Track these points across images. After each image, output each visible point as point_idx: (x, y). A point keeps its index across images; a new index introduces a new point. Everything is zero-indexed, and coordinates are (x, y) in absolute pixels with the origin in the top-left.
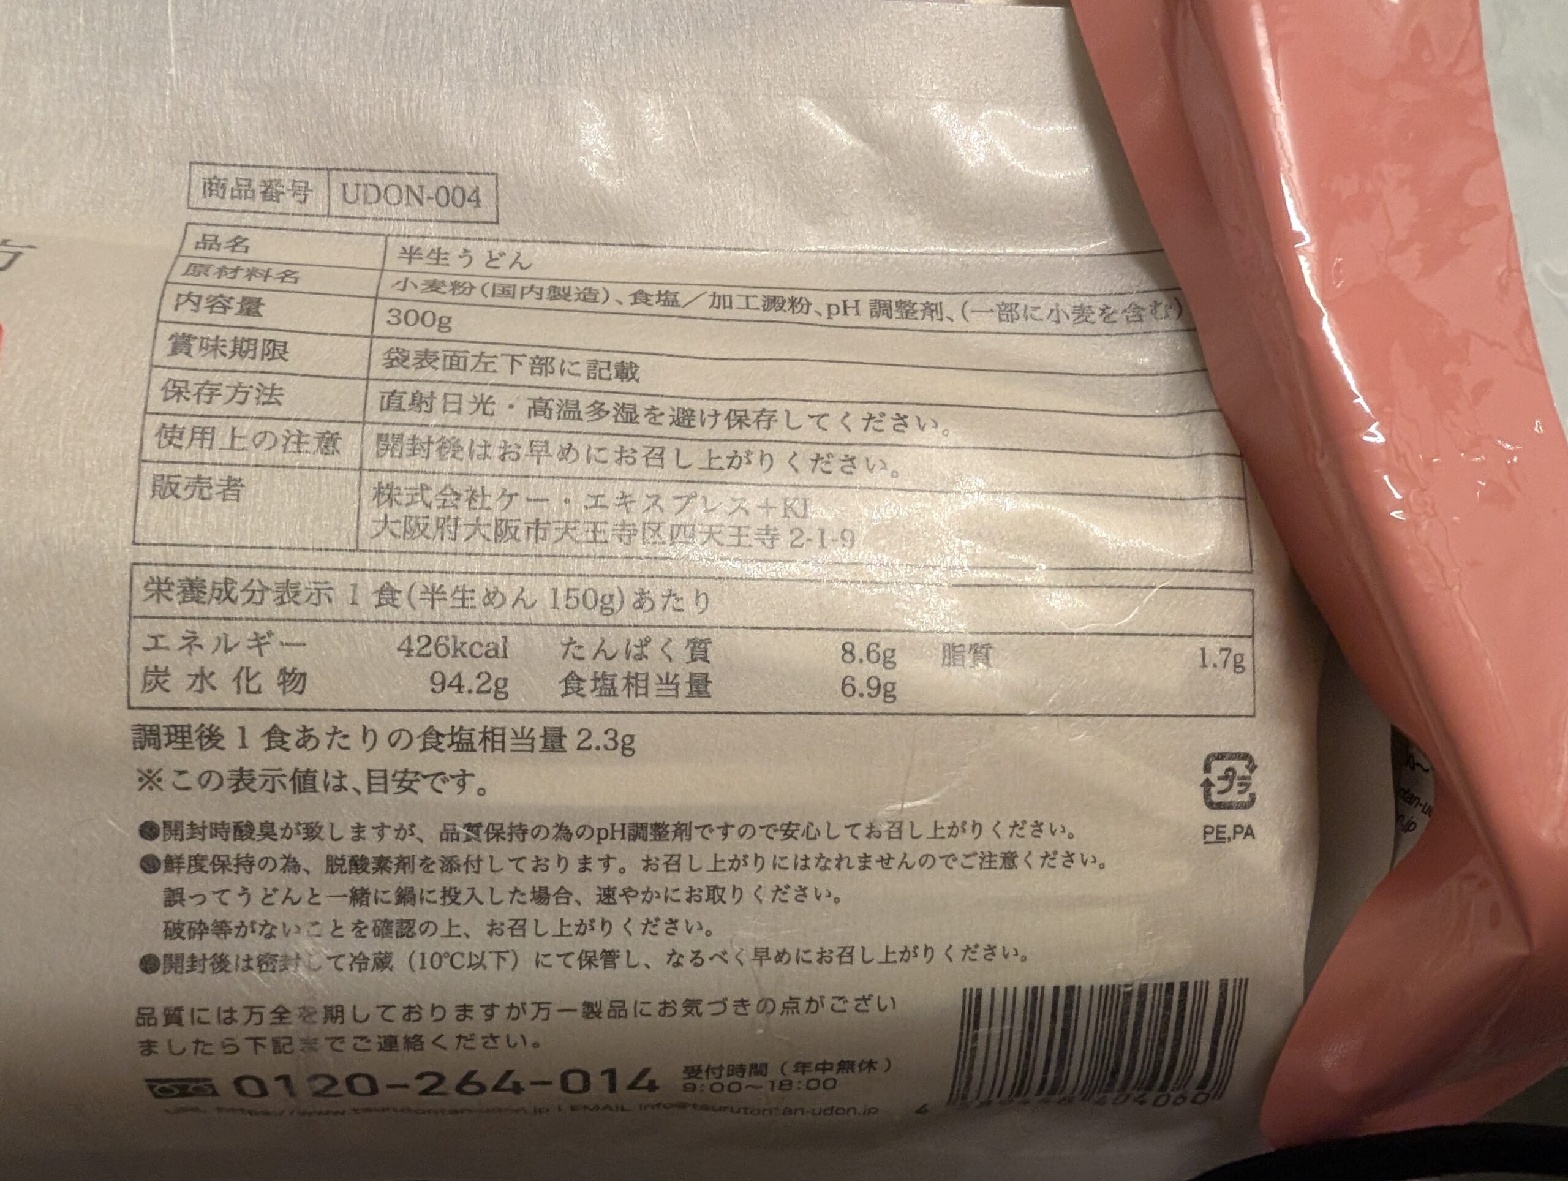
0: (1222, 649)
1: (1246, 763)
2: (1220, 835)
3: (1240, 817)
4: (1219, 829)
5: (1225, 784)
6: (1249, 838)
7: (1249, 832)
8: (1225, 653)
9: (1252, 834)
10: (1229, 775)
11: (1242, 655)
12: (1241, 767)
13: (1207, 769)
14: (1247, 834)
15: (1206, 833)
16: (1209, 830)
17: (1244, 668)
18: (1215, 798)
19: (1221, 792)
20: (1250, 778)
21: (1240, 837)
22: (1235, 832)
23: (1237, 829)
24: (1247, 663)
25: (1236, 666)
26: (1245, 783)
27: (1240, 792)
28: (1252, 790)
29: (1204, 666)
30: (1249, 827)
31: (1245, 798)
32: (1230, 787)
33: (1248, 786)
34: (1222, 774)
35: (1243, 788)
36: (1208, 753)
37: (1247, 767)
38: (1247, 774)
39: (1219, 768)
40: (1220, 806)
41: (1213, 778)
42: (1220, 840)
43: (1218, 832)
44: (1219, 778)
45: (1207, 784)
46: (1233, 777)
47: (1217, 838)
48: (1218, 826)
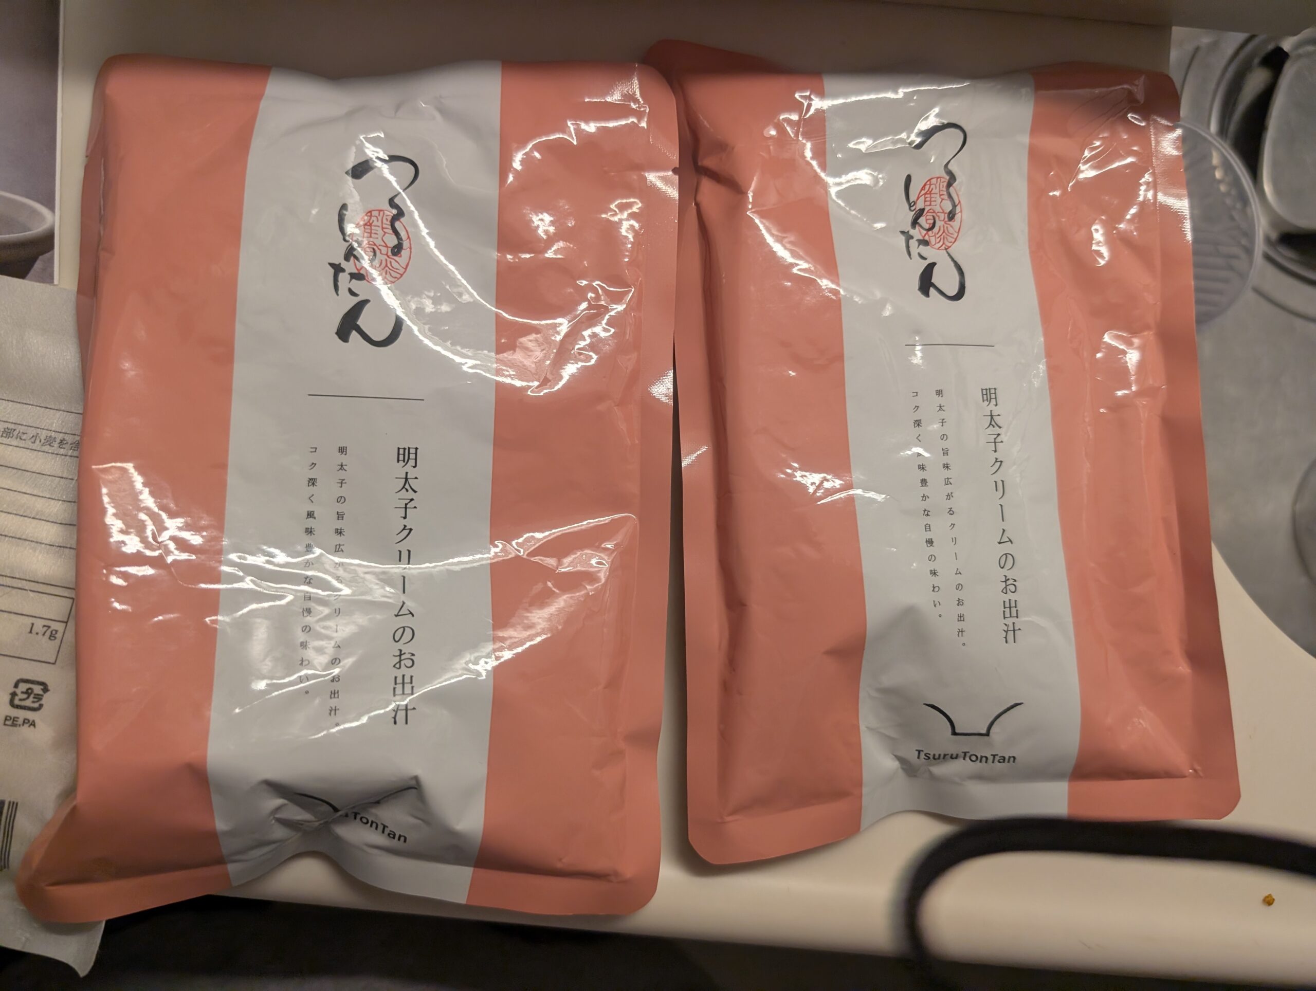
0: (44, 626)
1: (42, 687)
2: (15, 722)
3: (30, 715)
4: (15, 719)
5: (25, 696)
6: (32, 727)
7: (33, 724)
8: (45, 628)
9: (34, 725)
10: (28, 692)
11: (56, 631)
12: (37, 689)
13: (16, 686)
14: (31, 724)
15: (6, 719)
16: (8, 718)
17: (55, 638)
18: (17, 702)
19: (21, 700)
20: (42, 695)
21: (26, 726)
22: (24, 722)
23: (26, 721)
24: (59, 635)
25: (51, 636)
26: (38, 698)
27: (33, 702)
28: (42, 702)
29: (31, 632)
30: (34, 721)
31: (36, 705)
32: (28, 698)
33: (40, 699)
34: (24, 690)
35: (36, 700)
36: (18, 678)
37: (42, 689)
38: (41, 692)
39: (23, 687)
40: (18, 707)
41: (18, 691)
42: (14, 725)
43: (14, 720)
44: (22, 693)
45: (14, 695)
46: (31, 693)
47: (13, 723)
48: (14, 718)
